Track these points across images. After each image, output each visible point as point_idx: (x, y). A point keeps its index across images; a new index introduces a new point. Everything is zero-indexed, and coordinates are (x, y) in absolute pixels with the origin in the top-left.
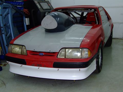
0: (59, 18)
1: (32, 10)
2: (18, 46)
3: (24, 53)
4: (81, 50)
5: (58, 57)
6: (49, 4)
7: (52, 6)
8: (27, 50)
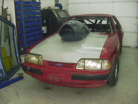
0: (75, 27)
1: (50, 19)
2: (34, 55)
3: (40, 62)
4: (101, 61)
5: (77, 68)
6: (67, 13)
7: (69, 15)
8: (43, 60)
